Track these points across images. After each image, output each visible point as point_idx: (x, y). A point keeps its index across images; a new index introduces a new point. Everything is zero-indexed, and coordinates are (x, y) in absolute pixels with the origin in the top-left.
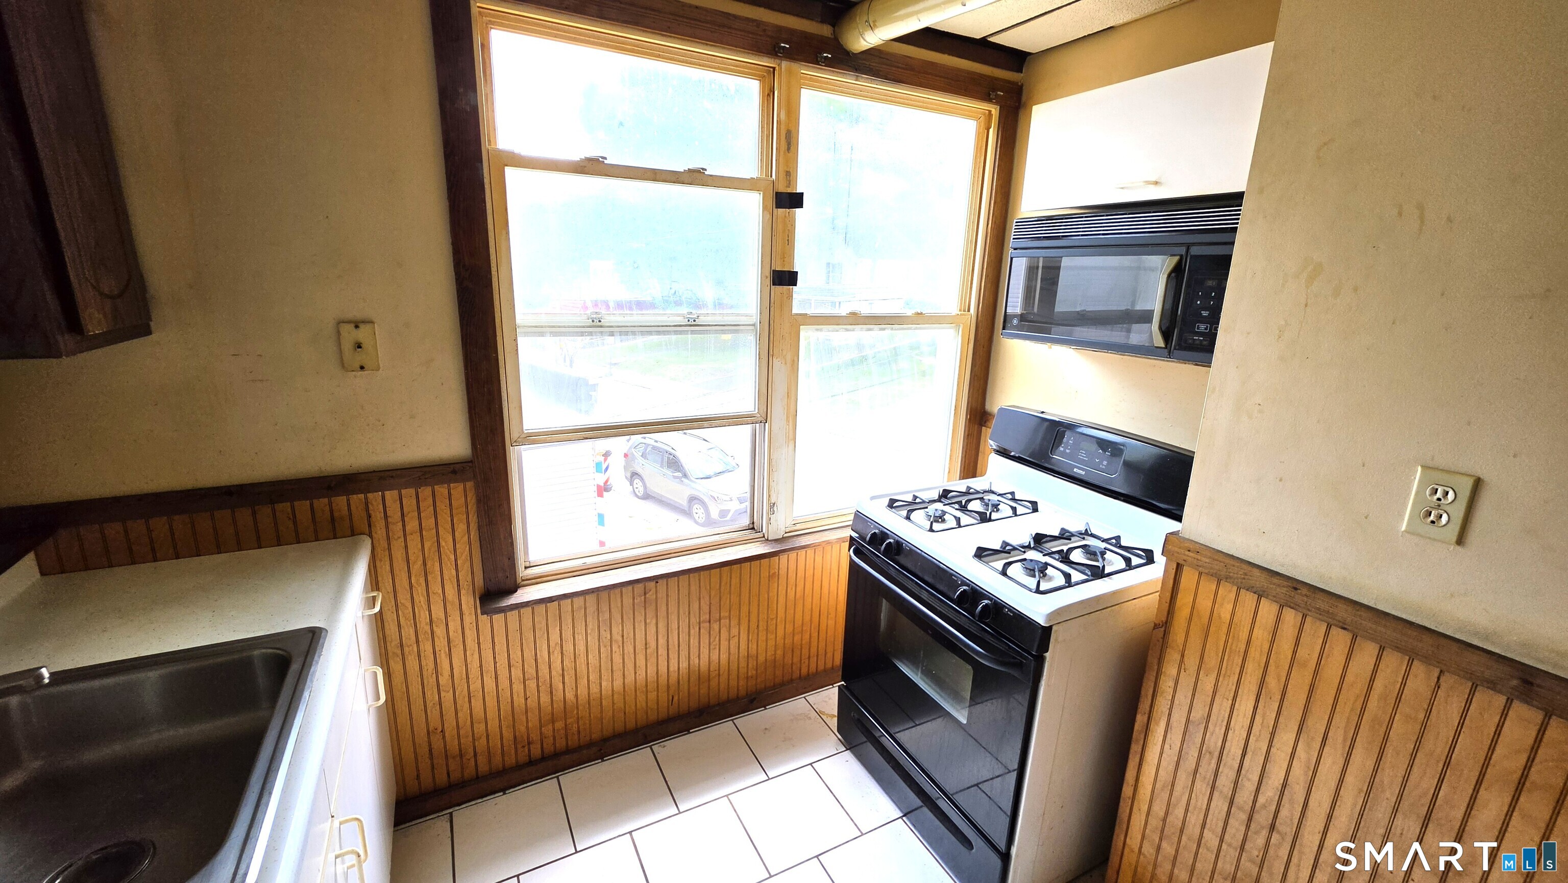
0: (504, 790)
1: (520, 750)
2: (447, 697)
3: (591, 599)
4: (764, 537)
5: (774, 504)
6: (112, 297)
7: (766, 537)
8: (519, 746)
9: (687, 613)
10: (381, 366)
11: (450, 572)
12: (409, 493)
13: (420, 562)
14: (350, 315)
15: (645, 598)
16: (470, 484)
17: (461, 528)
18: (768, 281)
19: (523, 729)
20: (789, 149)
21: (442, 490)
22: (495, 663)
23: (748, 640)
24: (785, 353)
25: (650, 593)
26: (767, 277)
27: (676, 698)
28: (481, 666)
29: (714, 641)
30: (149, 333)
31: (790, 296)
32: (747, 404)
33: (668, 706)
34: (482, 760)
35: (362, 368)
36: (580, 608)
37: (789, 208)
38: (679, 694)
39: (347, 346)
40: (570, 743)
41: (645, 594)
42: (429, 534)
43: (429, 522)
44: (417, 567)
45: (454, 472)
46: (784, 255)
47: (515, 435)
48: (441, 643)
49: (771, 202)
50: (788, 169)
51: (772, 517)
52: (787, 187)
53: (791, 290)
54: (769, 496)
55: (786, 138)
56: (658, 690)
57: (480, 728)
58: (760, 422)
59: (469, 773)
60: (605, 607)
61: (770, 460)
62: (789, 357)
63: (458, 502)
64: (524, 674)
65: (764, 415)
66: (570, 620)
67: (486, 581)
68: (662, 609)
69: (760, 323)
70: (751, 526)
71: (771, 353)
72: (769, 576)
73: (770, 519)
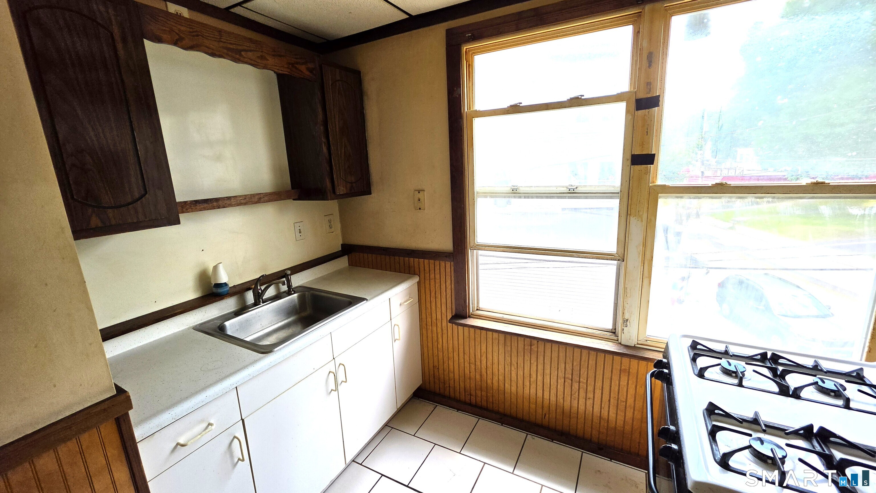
0: (458, 410)
2: (441, 354)
4: (618, 340)
5: (627, 320)
6: (352, 183)
7: (620, 341)
8: (466, 394)
9: (556, 368)
10: (426, 208)
11: (444, 300)
12: (432, 261)
14: (417, 188)
15: (531, 348)
16: (452, 263)
17: (448, 281)
18: (629, 162)
19: (468, 386)
20: (650, 66)
21: (443, 264)
22: (458, 348)
24: (641, 213)
25: (534, 346)
26: (628, 160)
27: (547, 416)
28: (453, 346)
29: (575, 394)
30: (371, 194)
31: (648, 172)
32: (612, 247)
33: (542, 418)
34: (452, 391)
35: (420, 209)
37: (648, 109)
38: (549, 415)
39: (417, 199)
40: (488, 406)
41: (531, 346)
42: (437, 281)
44: (433, 294)
45: (447, 257)
46: (642, 143)
47: (472, 244)
48: (439, 330)
49: (633, 105)
50: (649, 81)
51: (625, 328)
52: (647, 93)
53: (649, 168)
54: (623, 313)
55: (647, 59)
56: (536, 405)
57: (451, 375)
58: (619, 260)
59: (447, 393)
60: (509, 344)
61: (625, 289)
62: (645, 216)
63: (448, 270)
64: (470, 360)
65: (622, 256)
66: (491, 343)
67: (456, 309)
68: (541, 359)
69: (621, 191)
70: (614, 331)
71: (629, 213)
72: (621, 370)
73: (623, 329)
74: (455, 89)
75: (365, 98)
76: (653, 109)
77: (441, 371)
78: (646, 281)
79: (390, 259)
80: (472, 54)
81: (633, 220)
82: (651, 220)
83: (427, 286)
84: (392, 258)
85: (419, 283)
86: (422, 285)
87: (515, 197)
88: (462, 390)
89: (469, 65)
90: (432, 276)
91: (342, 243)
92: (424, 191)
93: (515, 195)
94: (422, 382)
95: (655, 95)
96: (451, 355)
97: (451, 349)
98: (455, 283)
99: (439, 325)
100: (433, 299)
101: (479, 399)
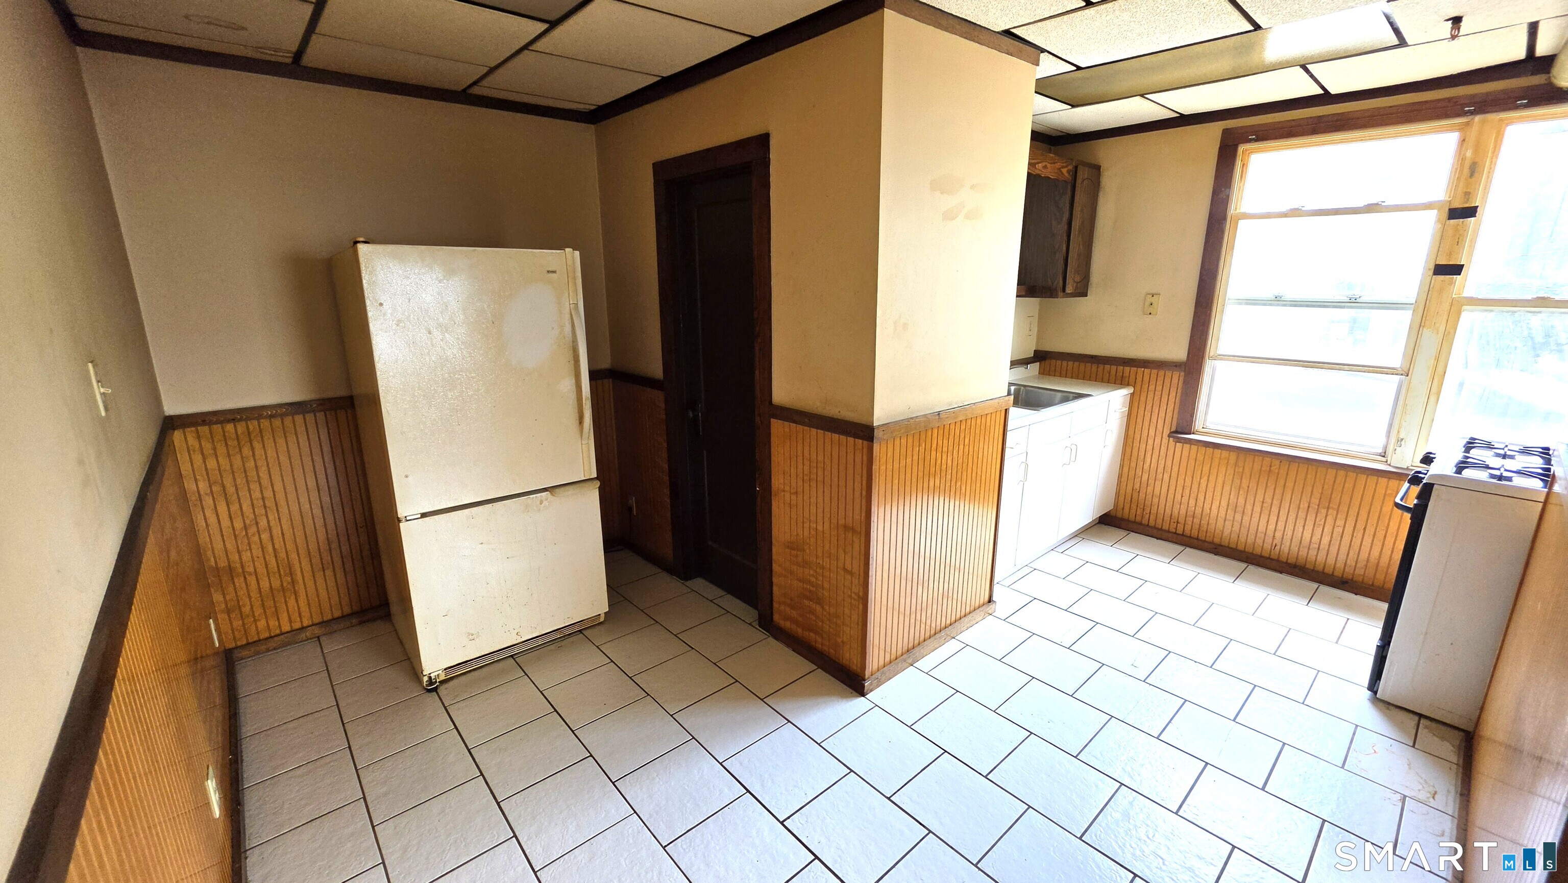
0: (1158, 539)
1: (1172, 524)
2: (1145, 477)
3: (1233, 456)
4: (1387, 462)
5: (1402, 440)
6: (1077, 283)
7: (1389, 463)
8: (1172, 521)
10: (1158, 314)
11: (1162, 415)
12: (1155, 371)
13: (1151, 405)
14: (1151, 292)
15: (1270, 469)
16: (1182, 374)
17: (1173, 394)
18: (1432, 272)
19: (1177, 512)
20: (1473, 175)
21: (1169, 374)
22: (1172, 469)
23: (1353, 536)
24: (1437, 325)
25: (1274, 467)
26: (1430, 269)
27: (1278, 547)
28: (1164, 467)
29: (1320, 521)
30: (1087, 296)
31: (1452, 283)
32: (1396, 361)
33: (1271, 549)
34: (1152, 518)
35: (1150, 314)
36: (1225, 458)
37: (1464, 219)
38: (1281, 546)
39: (1147, 303)
40: (1200, 535)
41: (1271, 467)
42: (1158, 393)
43: (1159, 388)
44: (1149, 407)
45: (1176, 366)
46: (1450, 253)
47: (1211, 354)
48: (1149, 447)
49: (1445, 215)
50: (1468, 190)
51: (1398, 449)
52: (1464, 203)
53: (1455, 278)
54: (1398, 432)
55: (1470, 168)
56: (1265, 534)
57: (1156, 500)
58: (1402, 375)
59: (1145, 522)
60: (1241, 464)
61: (1405, 405)
62: (1442, 329)
63: (1175, 381)
64: (1184, 482)
65: (1406, 370)
66: (1217, 464)
67: (1178, 424)
68: (1281, 482)
69: (1416, 302)
70: (1383, 454)
71: (1423, 324)
72: (1385, 494)
73: (1395, 449)
74: (1223, 189)
75: (1101, 195)
76: (1469, 219)
77: (1142, 495)
78: (1433, 398)
79: (1098, 368)
80: (1249, 153)
81: (1426, 332)
82: (1449, 333)
83: (1143, 399)
84: (1101, 366)
85: (1132, 395)
86: (1136, 398)
87: (1278, 305)
88: (1167, 518)
89: (1243, 165)
90: (1152, 387)
91: (1034, 349)
92: (1160, 294)
93: (1278, 302)
94: (1112, 508)
95: (1473, 205)
96: (1160, 476)
97: (1160, 470)
98: (1181, 396)
99: (1150, 442)
100: (1148, 414)
101: (1188, 528)
